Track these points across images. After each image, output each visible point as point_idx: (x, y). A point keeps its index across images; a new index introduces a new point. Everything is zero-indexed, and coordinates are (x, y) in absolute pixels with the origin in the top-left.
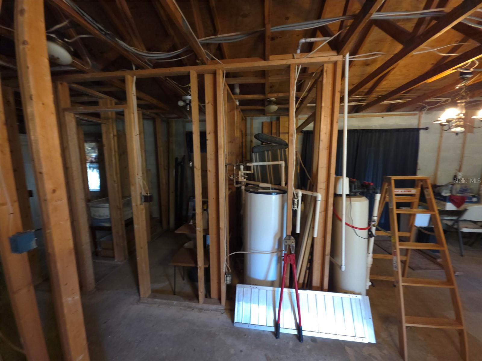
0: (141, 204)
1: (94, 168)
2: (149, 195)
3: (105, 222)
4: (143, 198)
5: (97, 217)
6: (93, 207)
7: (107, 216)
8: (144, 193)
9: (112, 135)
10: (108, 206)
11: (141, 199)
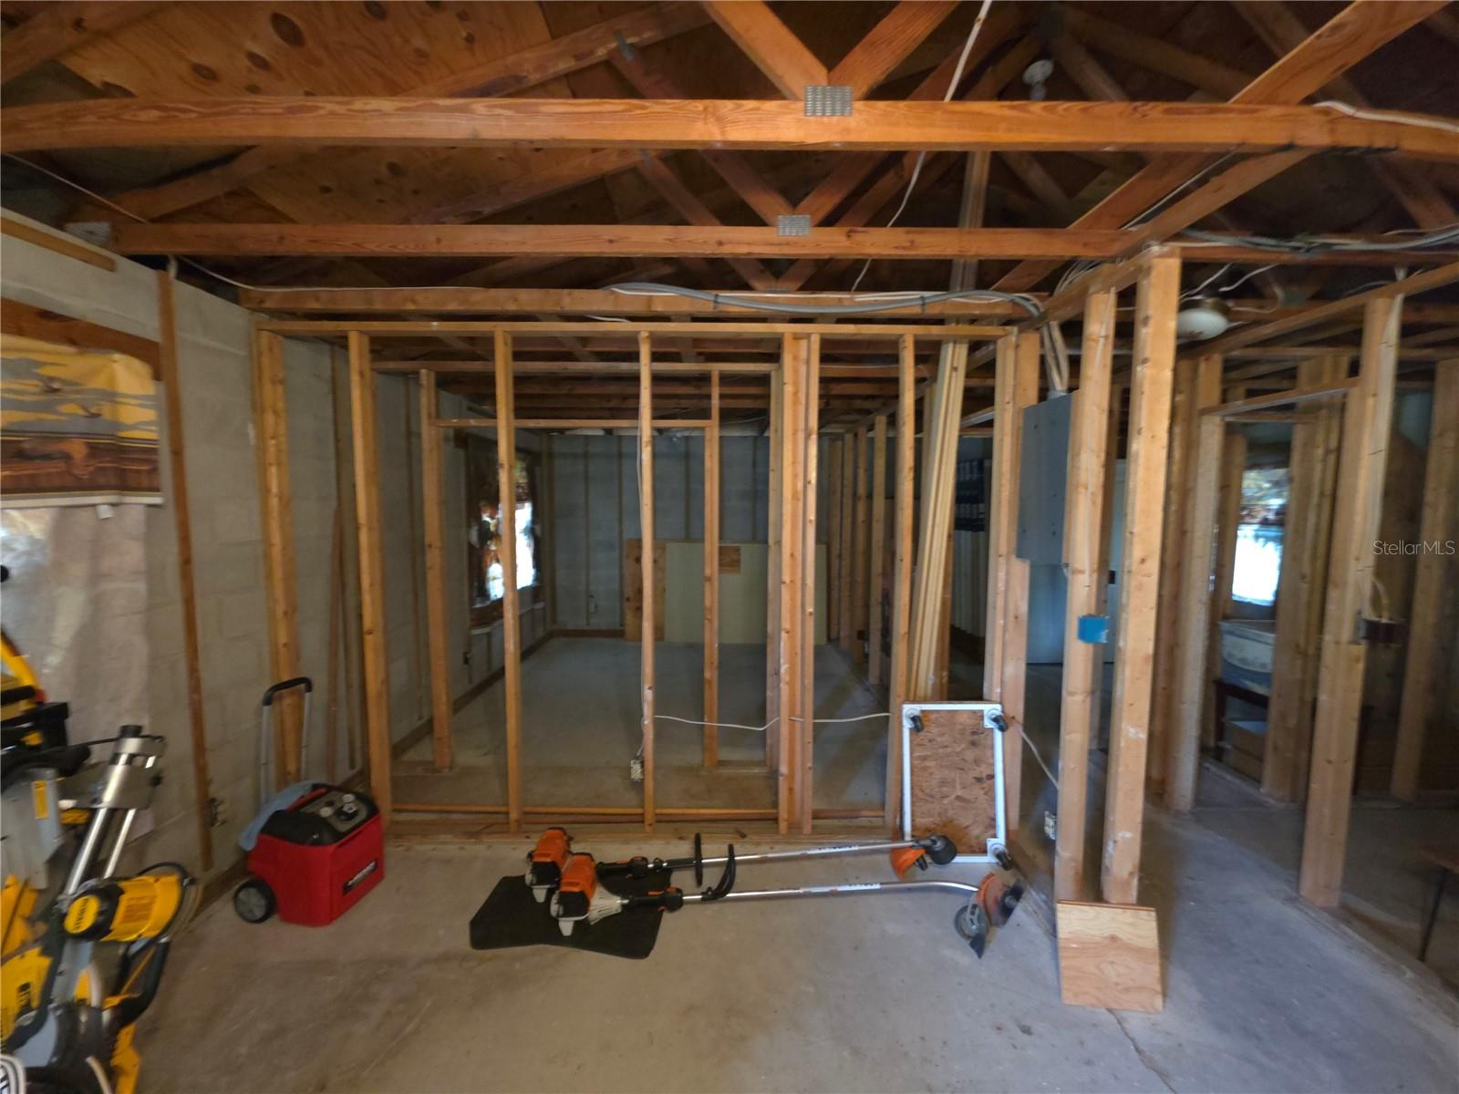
0: (1355, 642)
1: (1268, 539)
2: (1384, 620)
3: (1253, 680)
4: (1363, 626)
5: (1236, 663)
6: (1231, 633)
7: (1264, 665)
8: (1369, 614)
9: (1320, 452)
10: (1271, 641)
11: (1357, 628)
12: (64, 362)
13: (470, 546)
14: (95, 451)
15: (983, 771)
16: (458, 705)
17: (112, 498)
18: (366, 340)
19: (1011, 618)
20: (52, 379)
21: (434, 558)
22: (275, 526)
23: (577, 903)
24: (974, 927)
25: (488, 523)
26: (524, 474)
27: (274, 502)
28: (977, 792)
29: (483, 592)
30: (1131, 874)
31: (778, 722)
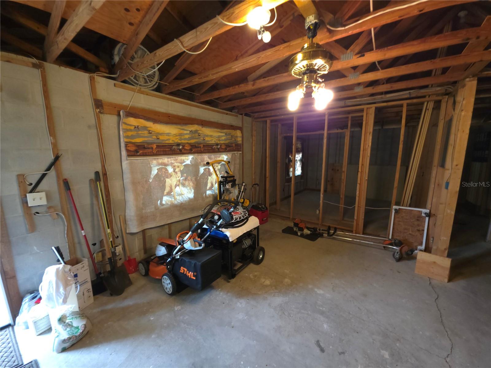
12: (233, 132)
13: (286, 163)
14: (236, 145)
15: (421, 228)
16: (282, 200)
17: (237, 152)
18: (270, 121)
19: (436, 184)
20: (232, 135)
21: (279, 165)
22: (253, 157)
23: (301, 229)
24: (397, 256)
25: (291, 158)
26: (301, 145)
27: (254, 153)
28: (417, 233)
29: (289, 175)
30: (445, 249)
31: (355, 206)
